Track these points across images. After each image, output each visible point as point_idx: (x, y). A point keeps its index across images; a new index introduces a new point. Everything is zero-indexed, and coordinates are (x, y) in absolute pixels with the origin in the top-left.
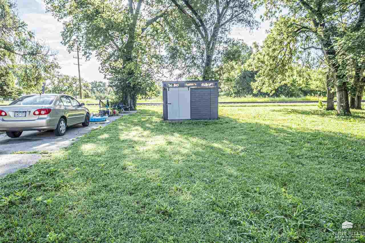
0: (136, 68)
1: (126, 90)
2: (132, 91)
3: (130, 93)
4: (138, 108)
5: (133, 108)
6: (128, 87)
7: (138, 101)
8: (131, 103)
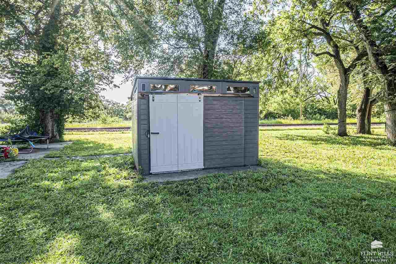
0: (63, 64)
1: (44, 106)
2: (55, 107)
3: (51, 111)
4: (67, 136)
5: (58, 138)
6: (47, 100)
7: (67, 125)
8: (53, 130)
